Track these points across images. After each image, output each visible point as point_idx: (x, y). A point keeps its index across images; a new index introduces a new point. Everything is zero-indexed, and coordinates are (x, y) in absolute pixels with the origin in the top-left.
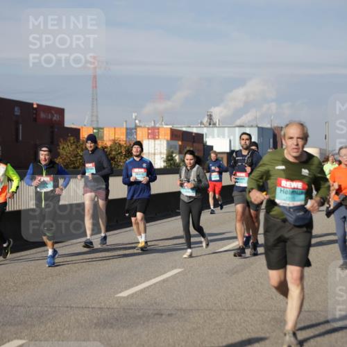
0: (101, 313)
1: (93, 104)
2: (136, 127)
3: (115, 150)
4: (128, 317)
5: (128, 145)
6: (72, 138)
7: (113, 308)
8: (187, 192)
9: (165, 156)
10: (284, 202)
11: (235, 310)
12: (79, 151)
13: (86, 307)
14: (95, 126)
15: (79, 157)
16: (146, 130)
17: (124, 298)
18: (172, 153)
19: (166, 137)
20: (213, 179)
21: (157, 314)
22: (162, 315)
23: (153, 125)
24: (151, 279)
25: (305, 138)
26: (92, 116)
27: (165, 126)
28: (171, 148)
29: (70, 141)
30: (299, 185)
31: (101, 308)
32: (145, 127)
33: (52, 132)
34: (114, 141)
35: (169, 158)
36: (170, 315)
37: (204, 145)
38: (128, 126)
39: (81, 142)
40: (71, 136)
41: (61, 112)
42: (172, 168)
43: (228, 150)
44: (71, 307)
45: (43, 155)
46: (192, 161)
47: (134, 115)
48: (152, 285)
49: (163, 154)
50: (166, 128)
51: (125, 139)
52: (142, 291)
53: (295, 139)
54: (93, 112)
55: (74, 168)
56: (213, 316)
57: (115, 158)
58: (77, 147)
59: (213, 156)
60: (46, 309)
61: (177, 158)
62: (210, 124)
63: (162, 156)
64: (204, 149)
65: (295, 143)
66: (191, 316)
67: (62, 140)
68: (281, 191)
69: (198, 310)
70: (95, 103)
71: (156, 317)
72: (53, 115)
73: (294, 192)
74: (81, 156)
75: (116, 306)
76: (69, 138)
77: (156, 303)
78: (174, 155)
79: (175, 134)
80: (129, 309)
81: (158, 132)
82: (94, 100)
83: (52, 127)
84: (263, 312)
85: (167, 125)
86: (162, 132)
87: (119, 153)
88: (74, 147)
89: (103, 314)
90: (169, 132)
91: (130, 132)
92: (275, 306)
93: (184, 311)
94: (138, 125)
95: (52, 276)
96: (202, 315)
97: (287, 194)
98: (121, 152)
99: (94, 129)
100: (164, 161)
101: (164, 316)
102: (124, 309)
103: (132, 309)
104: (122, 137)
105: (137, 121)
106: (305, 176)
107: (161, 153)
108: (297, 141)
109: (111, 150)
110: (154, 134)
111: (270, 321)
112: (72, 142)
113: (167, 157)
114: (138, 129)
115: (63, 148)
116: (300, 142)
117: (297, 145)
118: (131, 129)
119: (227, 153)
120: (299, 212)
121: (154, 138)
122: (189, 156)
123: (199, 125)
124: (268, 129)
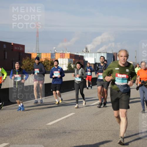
0: (40, 132)
1: (37, 43)
2: (55, 53)
3: (46, 63)
4: (52, 133)
5: (52, 60)
6: (28, 58)
7: (45, 130)
8: (78, 79)
9: (67, 65)
10: (118, 83)
11: (97, 130)
12: (31, 63)
13: (34, 129)
14: (38, 53)
15: (31, 66)
16: (59, 54)
17: (50, 125)
18: (71, 64)
19: (68, 57)
20: (88, 74)
21: (64, 132)
22: (66, 132)
23: (62, 52)
24: (61, 117)
25: (127, 56)
26: (36, 48)
27: (67, 53)
28: (70, 62)
29: (27, 59)
30: (125, 76)
31: (40, 130)
32: (59, 53)
33: (20, 55)
34: (46, 59)
35: (69, 66)
36: (69, 133)
37: (84, 61)
38: (52, 53)
39: (32, 59)
40: (28, 57)
41: (23, 46)
42: (71, 70)
43: (94, 63)
44: (28, 129)
45: (17, 65)
46: (79, 67)
47: (54, 48)
48: (62, 120)
49: (67, 64)
50: (68, 53)
51: (50, 58)
52: (58, 122)
53: (123, 57)
54: (37, 47)
55: (29, 70)
56: (88, 133)
57: (46, 66)
58: (30, 62)
59: (88, 64)
60: (17, 130)
61: (72, 66)
62: (86, 52)
63: (66, 65)
64: (84, 62)
65: (123, 59)
66: (78, 133)
67: (23, 58)
68: (117, 78)
69: (81, 130)
70: (38, 43)
71: (63, 133)
72: (20, 48)
73: (123, 79)
74: (32, 65)
75: (46, 129)
76: (27, 58)
77: (63, 127)
78: (71, 65)
79: (72, 56)
80: (52, 130)
81: (65, 55)
82: (37, 41)
83: (20, 53)
84: (109, 131)
85: (68, 52)
86: (66, 55)
87: (48, 64)
88: (29, 61)
89: (41, 132)
90: (69, 55)
91: (53, 55)
92: (114, 129)
93: (75, 131)
94: (56, 52)
95: (19, 116)
96: (83, 133)
97: (120, 80)
98: (49, 64)
99: (37, 54)
100: (67, 68)
101: (67, 133)
102: (50, 130)
103: (53, 130)
104: (49, 57)
105: (55, 51)
106: (127, 72)
107: (66, 64)
108: (124, 58)
109: (45, 63)
110: (62, 56)
111: (112, 135)
112: (28, 59)
113: (68, 65)
114: (56, 54)
115: (24, 62)
116: (125, 58)
117: (124, 59)
118: (53, 54)
119: (94, 64)
120: (125, 87)
121: (63, 58)
122: (78, 65)
123: (82, 52)
124: (111, 54)
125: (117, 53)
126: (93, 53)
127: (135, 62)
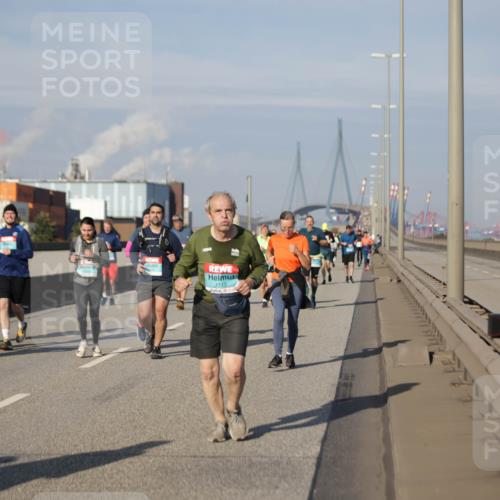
19: (10, 197)
27: (9, 181)
37: (67, 209)
50: (9, 184)
59: (106, 225)
64: (66, 214)
79: (23, 193)
85: (11, 178)
86: (4, 189)
90: (15, 189)
108: (226, 213)
116: (230, 214)
117: (226, 218)
122: (85, 226)
123: (60, 179)
124: (162, 186)
125: (183, 185)
126: (97, 182)
127: (245, 214)
